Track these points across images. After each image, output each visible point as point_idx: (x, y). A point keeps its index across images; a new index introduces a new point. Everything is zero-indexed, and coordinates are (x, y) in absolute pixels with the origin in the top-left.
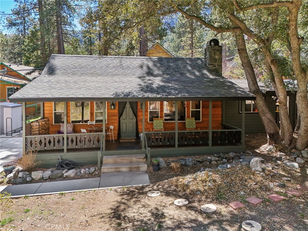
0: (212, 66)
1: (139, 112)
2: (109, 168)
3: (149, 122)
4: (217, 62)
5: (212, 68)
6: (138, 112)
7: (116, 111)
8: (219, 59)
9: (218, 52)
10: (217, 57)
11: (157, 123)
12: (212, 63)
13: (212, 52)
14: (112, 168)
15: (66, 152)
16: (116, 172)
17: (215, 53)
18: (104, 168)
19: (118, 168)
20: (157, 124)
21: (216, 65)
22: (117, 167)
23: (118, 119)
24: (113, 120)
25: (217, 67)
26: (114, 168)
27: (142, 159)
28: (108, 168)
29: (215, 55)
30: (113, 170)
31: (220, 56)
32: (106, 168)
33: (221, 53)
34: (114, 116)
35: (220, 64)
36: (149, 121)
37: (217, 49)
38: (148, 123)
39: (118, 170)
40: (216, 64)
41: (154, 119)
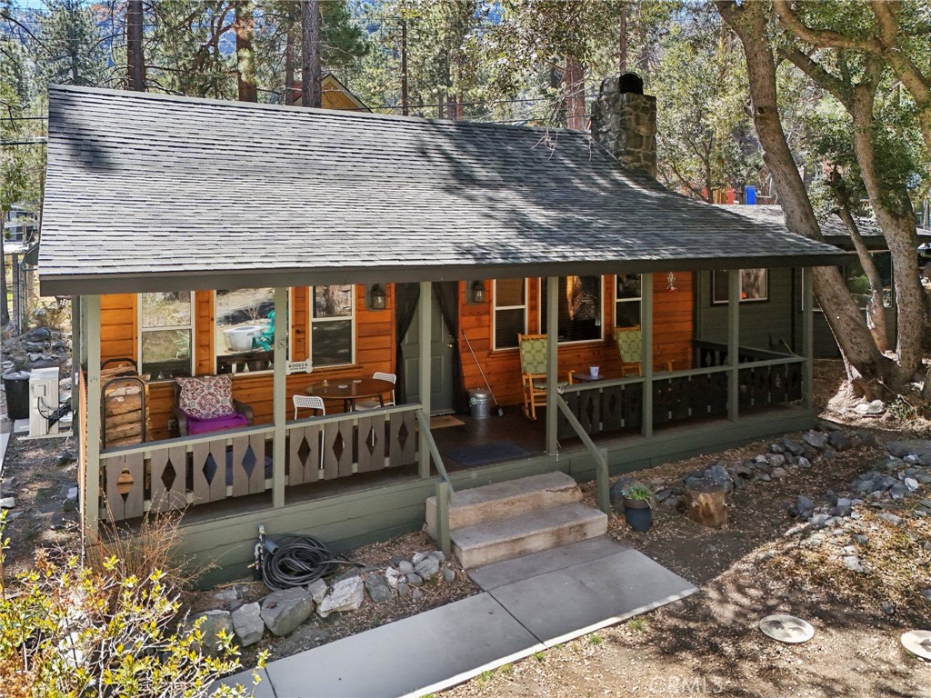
0: (630, 158)
1: (463, 315)
2: (491, 546)
3: (494, 349)
4: (644, 147)
5: (631, 165)
6: (460, 315)
7: (387, 316)
8: (648, 138)
9: (646, 114)
10: (643, 130)
11: (533, 352)
12: (632, 149)
13: (631, 114)
14: (498, 544)
15: (282, 504)
16: (512, 557)
17: (637, 117)
18: (470, 551)
19: (518, 540)
20: (534, 356)
21: (641, 155)
22: (514, 538)
23: (394, 347)
24: (373, 351)
25: (643, 162)
26: (506, 542)
27: (570, 492)
28: (486, 547)
29: (638, 124)
30: (503, 551)
31: (652, 129)
32: (479, 548)
33: (653, 119)
34: (379, 333)
35: (650, 153)
36: (497, 346)
37: (643, 105)
38: (490, 353)
39: (517, 548)
40: (641, 151)
41: (520, 340)
